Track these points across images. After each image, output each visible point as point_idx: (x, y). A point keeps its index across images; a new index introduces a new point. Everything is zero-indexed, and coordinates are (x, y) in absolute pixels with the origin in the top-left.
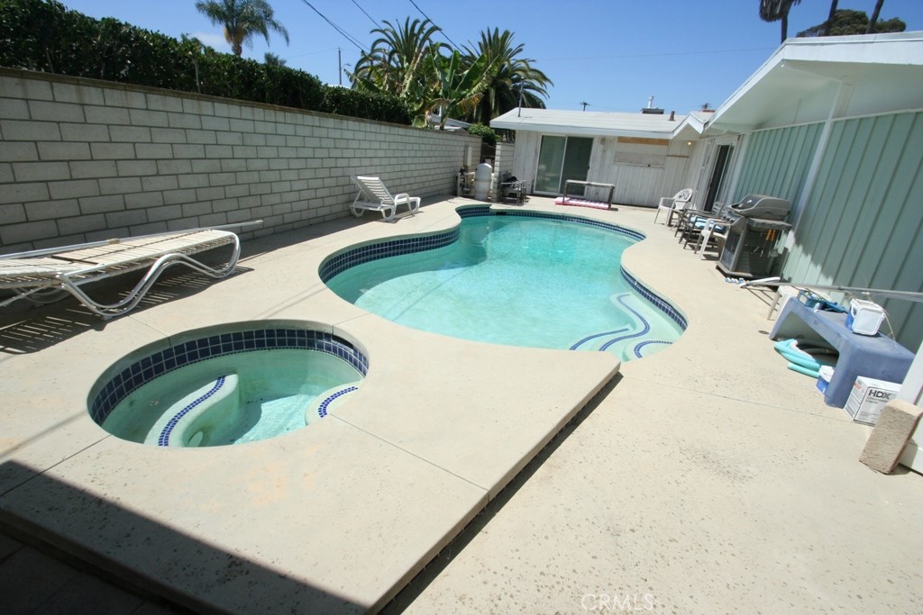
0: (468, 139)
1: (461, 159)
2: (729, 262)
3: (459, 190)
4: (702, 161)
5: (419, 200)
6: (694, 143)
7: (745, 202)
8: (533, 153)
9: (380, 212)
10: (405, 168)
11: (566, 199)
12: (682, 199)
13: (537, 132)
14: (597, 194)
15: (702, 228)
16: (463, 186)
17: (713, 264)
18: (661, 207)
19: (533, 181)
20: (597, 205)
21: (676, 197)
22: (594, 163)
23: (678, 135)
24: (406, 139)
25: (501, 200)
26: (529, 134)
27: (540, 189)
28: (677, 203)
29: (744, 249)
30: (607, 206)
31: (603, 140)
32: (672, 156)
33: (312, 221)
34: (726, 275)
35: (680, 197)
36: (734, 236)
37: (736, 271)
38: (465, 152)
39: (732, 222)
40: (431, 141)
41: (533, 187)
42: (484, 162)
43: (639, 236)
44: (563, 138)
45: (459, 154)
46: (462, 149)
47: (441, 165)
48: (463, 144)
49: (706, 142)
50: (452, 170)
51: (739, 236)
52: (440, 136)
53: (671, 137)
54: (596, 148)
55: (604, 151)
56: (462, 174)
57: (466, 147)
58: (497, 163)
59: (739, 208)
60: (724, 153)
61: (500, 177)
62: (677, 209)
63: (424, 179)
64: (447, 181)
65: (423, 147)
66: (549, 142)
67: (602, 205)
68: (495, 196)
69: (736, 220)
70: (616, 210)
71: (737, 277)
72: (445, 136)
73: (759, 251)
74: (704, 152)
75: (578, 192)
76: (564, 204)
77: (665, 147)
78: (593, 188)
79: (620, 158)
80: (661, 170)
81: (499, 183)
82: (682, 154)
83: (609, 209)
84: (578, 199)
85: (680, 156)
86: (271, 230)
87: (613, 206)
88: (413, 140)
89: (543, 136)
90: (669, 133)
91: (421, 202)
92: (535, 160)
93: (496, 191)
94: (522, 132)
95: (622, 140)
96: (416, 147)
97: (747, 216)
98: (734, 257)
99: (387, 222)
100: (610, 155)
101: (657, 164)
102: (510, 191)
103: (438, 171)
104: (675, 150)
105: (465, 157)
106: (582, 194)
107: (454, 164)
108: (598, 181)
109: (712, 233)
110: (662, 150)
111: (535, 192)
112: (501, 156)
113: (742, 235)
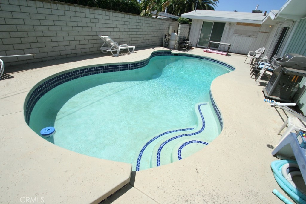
0: (170, 22)
1: (167, 31)
2: (269, 90)
3: (164, 44)
4: (274, 35)
5: (134, 47)
6: (272, 26)
7: (284, 58)
8: (198, 29)
9: (111, 52)
10: (134, 33)
11: (208, 49)
12: (259, 53)
13: (201, 20)
14: (224, 48)
15: (261, 69)
16: (165, 42)
17: (262, 88)
18: (249, 55)
19: (197, 41)
20: (222, 53)
21: (257, 51)
22: (225, 34)
23: (265, 22)
24: (135, 21)
25: (179, 49)
26: (198, 20)
27: (200, 45)
28: (256, 54)
29: (278, 84)
30: (226, 54)
31: (230, 24)
32: (261, 32)
33: (78, 55)
34: (266, 97)
35: (259, 51)
36: (274, 76)
37: (271, 96)
38: (169, 28)
39: (274, 68)
40: (150, 22)
41: (197, 43)
42: (174, 32)
43: (233, 69)
44: (212, 23)
45: (166, 29)
46: (167, 26)
47: (155, 33)
48: (168, 24)
49: (278, 25)
50: (161, 35)
51: (277, 76)
52: (155, 20)
53: (261, 23)
54: (226, 27)
55: (230, 29)
56: (165, 37)
57: (169, 26)
58: (179, 33)
59: (281, 61)
60: (285, 30)
61: (179, 39)
62: (256, 57)
63: (145, 38)
64: (158, 40)
65: (144, 25)
66: (206, 24)
67: (224, 53)
68: (177, 47)
69: (276, 68)
70: (230, 55)
71: (271, 99)
72: (157, 20)
73: (287, 87)
74: (276, 30)
75: (215, 47)
76: (207, 51)
77: (258, 28)
78: (223, 46)
79: (236, 33)
80: (255, 39)
81: (179, 41)
82: (266, 31)
83: (227, 55)
84: (214, 50)
85: (265, 32)
86: (54, 58)
87: (229, 54)
88: (138, 21)
89: (204, 22)
90: (261, 21)
91: (135, 48)
92: (199, 32)
93: (177, 45)
94: (195, 19)
95: (239, 24)
96: (140, 24)
97: (283, 66)
98: (272, 88)
99: (114, 56)
100: (232, 30)
101: (254, 36)
102: (184, 45)
103: (153, 35)
104: (263, 29)
105: (168, 30)
106: (218, 48)
107: (163, 33)
108: (225, 43)
109: (265, 72)
110: (257, 29)
111: (198, 46)
112: (181, 30)
113: (278, 76)
